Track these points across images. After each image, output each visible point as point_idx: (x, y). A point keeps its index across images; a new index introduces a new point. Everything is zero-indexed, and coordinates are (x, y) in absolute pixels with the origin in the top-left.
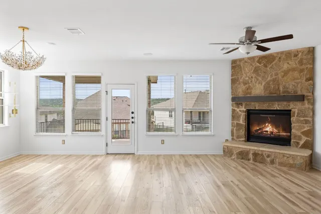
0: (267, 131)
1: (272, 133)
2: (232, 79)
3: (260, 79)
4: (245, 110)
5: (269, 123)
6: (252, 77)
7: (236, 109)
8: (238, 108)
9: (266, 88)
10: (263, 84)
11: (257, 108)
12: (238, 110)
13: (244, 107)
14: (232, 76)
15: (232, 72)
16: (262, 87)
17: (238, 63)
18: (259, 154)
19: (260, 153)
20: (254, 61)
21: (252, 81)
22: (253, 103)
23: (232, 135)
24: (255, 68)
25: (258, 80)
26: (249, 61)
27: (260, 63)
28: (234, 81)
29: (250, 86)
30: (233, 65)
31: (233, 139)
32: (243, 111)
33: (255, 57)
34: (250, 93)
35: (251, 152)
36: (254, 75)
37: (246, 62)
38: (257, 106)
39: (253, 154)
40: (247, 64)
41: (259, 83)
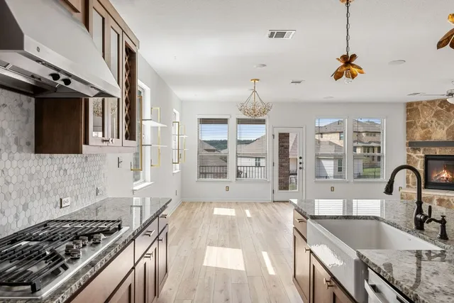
0: (443, 178)
1: (447, 178)
2: (407, 123)
3: (442, 123)
4: (423, 155)
5: (445, 169)
6: (432, 121)
7: (412, 154)
8: (415, 153)
9: (448, 133)
10: (446, 128)
11: (438, 154)
12: (414, 155)
13: (422, 152)
14: (407, 119)
15: (408, 115)
16: (444, 132)
17: (415, 106)
18: (444, 200)
19: (446, 198)
20: (434, 105)
21: (431, 126)
22: (433, 148)
23: (408, 182)
24: (436, 112)
25: (439, 124)
26: (428, 104)
27: (442, 108)
28: (409, 125)
29: (429, 131)
30: (409, 108)
31: (408, 186)
32: (421, 157)
33: (437, 100)
34: (430, 138)
35: (436, 198)
36: (434, 120)
37: (424, 105)
38: (438, 151)
39: (438, 200)
40: (426, 107)
41: (441, 128)
